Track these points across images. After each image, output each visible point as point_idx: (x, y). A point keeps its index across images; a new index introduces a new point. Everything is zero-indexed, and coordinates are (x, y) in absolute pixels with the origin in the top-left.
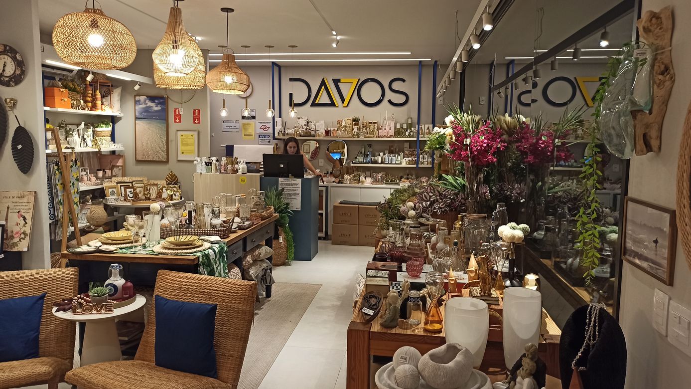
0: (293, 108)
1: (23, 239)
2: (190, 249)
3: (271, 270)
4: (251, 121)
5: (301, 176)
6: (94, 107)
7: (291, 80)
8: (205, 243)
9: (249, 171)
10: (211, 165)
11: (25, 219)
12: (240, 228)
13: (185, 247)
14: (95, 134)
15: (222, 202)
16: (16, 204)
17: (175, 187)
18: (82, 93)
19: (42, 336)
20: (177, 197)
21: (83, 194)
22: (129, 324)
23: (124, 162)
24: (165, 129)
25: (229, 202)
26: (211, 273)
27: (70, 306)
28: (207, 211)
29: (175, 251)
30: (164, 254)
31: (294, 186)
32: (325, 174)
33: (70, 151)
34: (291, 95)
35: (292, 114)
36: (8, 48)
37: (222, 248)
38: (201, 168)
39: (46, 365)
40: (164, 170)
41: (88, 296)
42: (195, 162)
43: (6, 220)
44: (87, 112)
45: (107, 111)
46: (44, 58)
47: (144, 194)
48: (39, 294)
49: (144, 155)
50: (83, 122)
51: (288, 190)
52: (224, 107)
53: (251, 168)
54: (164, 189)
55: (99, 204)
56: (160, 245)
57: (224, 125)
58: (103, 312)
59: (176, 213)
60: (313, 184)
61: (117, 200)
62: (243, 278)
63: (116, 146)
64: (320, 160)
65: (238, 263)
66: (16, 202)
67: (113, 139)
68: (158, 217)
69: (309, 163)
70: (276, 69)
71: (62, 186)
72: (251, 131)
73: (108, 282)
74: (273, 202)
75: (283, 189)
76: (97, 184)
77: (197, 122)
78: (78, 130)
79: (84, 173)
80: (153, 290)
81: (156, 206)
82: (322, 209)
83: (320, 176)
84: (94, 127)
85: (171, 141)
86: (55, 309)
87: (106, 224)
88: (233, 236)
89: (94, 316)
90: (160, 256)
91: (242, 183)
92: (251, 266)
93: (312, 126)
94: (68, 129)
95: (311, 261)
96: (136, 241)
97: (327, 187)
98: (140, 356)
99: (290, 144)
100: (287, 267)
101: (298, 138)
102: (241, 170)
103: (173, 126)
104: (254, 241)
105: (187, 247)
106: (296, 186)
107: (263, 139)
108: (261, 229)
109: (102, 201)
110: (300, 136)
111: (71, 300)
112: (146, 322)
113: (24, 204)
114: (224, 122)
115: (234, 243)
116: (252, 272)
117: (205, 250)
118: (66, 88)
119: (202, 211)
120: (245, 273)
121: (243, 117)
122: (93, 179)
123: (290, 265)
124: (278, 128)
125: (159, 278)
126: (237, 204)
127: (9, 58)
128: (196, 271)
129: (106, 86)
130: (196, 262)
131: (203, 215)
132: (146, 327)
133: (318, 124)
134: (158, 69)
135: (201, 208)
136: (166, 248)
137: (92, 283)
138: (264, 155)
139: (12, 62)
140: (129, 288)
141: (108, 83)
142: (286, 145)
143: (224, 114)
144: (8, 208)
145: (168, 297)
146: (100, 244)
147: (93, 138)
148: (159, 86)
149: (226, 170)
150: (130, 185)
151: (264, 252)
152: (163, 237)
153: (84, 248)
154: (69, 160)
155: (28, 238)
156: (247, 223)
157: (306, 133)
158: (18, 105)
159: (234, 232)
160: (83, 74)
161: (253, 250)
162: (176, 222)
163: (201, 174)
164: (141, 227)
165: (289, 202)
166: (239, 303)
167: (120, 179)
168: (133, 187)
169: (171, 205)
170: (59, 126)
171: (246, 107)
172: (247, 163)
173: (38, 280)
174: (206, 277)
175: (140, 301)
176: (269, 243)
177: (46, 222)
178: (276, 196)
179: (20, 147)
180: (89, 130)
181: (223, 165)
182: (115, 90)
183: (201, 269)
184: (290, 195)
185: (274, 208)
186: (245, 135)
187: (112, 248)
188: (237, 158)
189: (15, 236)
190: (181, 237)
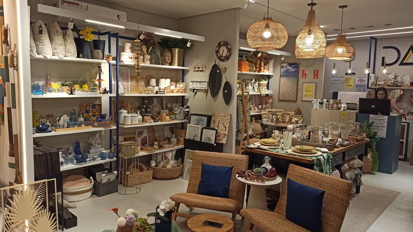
0: (385, 67)
1: (224, 137)
2: (309, 154)
3: (360, 175)
4: (352, 77)
5: (388, 114)
6: (260, 71)
7: (384, 48)
8: (318, 152)
9: (348, 109)
10: (323, 104)
11: (225, 127)
12: (341, 145)
13: (306, 153)
14: (259, 85)
15: (330, 128)
16: (222, 120)
17: (299, 116)
18: (255, 63)
19: (230, 188)
20: (300, 122)
21: (252, 116)
22: (271, 191)
23: (273, 101)
24: (296, 82)
25: (335, 128)
26: (321, 171)
27: (244, 175)
28: (320, 132)
29: (300, 154)
30: (293, 155)
31: (381, 121)
32: (407, 113)
33: (247, 94)
34: (383, 58)
35: (385, 71)
36: (225, 43)
37: (329, 156)
38: (316, 106)
39: (232, 203)
40: (294, 106)
41: (253, 172)
42: (313, 102)
43: (218, 127)
44: (256, 73)
45: (266, 73)
46: (240, 46)
47: (282, 119)
48: (230, 166)
49: (283, 97)
50: (254, 79)
51: (377, 123)
52: (334, 68)
53: (350, 107)
54: (293, 117)
55: (258, 122)
56: (291, 149)
57: (334, 79)
58: (260, 181)
59: (302, 132)
60: (397, 120)
61: (267, 121)
62: (341, 177)
63: (269, 92)
64: (404, 104)
65: (338, 167)
66: (223, 119)
67: (268, 88)
68: (291, 133)
69: (395, 106)
70: (373, 41)
71: (243, 112)
72: (351, 82)
73: (263, 166)
74: (365, 131)
75: (373, 123)
76: (258, 112)
77: (316, 77)
78: (251, 83)
79: (252, 106)
80: (286, 175)
81: (290, 126)
82: (403, 139)
83: (404, 115)
84: (259, 82)
85: (300, 89)
86: (237, 175)
87: (261, 134)
88: (336, 150)
89: (255, 183)
90: (291, 156)
91: (343, 116)
92: (347, 170)
93: (399, 79)
94: (247, 82)
95: (391, 174)
96: (279, 146)
97: (409, 124)
98: (277, 211)
99: (380, 92)
100: (372, 175)
101: (387, 87)
102: (343, 108)
103: (301, 80)
104: (351, 155)
105: (307, 153)
106: (383, 121)
107: (359, 88)
108: (355, 147)
109: (260, 121)
110: (389, 86)
111: (245, 172)
112: (281, 192)
113: (226, 120)
114: (333, 77)
115: (337, 154)
116: (347, 175)
117: (318, 156)
118: (247, 61)
119: (317, 132)
120: (343, 175)
121: (346, 74)
122: (257, 109)
123: (374, 175)
124: (372, 80)
125: (290, 168)
126: (340, 130)
127: (225, 48)
128: (312, 168)
129: (267, 59)
130: (312, 163)
131: (318, 135)
132: (281, 195)
133: (404, 78)
134: (298, 48)
135: (316, 131)
136: (295, 152)
137: (254, 165)
138: (360, 99)
139: (226, 49)
140: (274, 171)
141: (267, 57)
142: (376, 93)
143: (334, 72)
144: (219, 121)
145: (295, 181)
146: (260, 145)
147: (258, 87)
148: (297, 57)
149: (332, 107)
150: (275, 113)
151: (357, 163)
152: (293, 145)
153: (252, 146)
154: (247, 99)
155: (226, 137)
156: (346, 143)
157: (394, 84)
158: (227, 71)
159: (337, 147)
160: (256, 53)
161: (349, 161)
162: (301, 137)
163: (316, 109)
164: (282, 138)
165: (377, 131)
166: (340, 193)
167: (270, 110)
168: (276, 115)
169: (298, 126)
170: (243, 81)
171: (350, 68)
172: (347, 104)
173: (231, 159)
174: (318, 172)
175: (279, 180)
176: (360, 157)
177: (235, 130)
178: (367, 127)
179: (226, 91)
180: (257, 83)
181: (331, 104)
182: (271, 61)
183: (315, 167)
184: (378, 127)
185: (366, 135)
186: (346, 86)
187: (266, 147)
188: (341, 100)
189: (221, 136)
190: (304, 146)
